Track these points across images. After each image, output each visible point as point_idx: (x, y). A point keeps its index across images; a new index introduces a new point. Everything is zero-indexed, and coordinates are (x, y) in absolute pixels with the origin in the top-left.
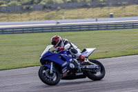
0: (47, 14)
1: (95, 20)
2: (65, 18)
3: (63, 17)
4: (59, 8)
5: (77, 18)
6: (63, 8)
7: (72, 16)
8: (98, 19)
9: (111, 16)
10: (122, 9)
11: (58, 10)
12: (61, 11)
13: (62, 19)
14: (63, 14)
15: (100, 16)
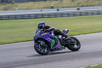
0: (5, 6)
1: (40, 10)
2: (18, 9)
3: (17, 9)
4: (13, 2)
5: (27, 9)
6: (17, 2)
7: (23, 8)
8: (43, 10)
9: (52, 8)
10: (60, 2)
11: (13, 3)
12: (15, 4)
13: (15, 10)
14: (16, 6)
15: (44, 8)
